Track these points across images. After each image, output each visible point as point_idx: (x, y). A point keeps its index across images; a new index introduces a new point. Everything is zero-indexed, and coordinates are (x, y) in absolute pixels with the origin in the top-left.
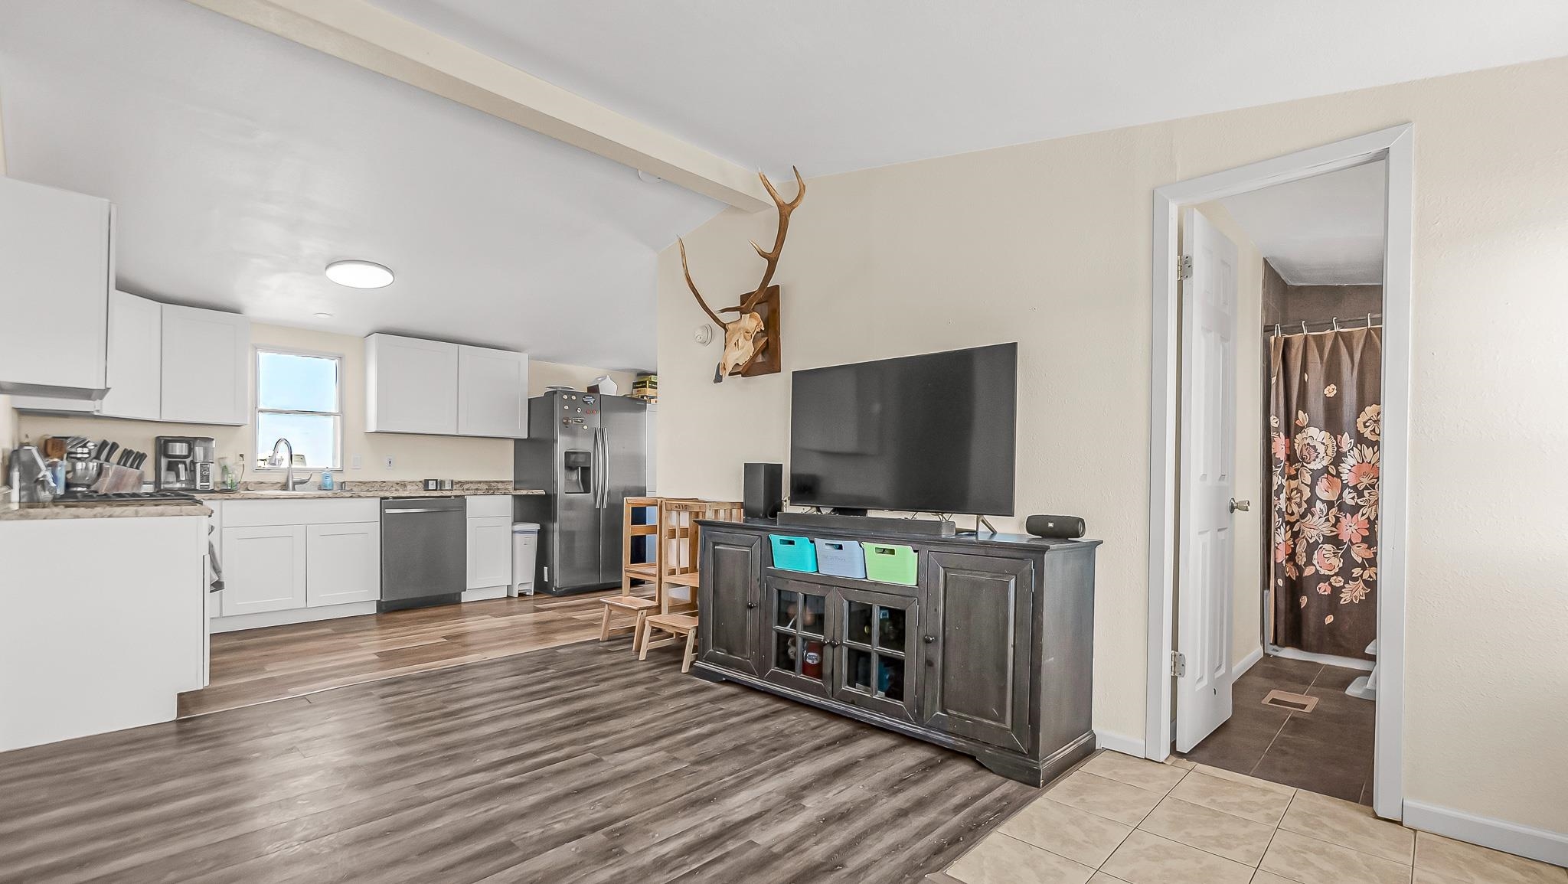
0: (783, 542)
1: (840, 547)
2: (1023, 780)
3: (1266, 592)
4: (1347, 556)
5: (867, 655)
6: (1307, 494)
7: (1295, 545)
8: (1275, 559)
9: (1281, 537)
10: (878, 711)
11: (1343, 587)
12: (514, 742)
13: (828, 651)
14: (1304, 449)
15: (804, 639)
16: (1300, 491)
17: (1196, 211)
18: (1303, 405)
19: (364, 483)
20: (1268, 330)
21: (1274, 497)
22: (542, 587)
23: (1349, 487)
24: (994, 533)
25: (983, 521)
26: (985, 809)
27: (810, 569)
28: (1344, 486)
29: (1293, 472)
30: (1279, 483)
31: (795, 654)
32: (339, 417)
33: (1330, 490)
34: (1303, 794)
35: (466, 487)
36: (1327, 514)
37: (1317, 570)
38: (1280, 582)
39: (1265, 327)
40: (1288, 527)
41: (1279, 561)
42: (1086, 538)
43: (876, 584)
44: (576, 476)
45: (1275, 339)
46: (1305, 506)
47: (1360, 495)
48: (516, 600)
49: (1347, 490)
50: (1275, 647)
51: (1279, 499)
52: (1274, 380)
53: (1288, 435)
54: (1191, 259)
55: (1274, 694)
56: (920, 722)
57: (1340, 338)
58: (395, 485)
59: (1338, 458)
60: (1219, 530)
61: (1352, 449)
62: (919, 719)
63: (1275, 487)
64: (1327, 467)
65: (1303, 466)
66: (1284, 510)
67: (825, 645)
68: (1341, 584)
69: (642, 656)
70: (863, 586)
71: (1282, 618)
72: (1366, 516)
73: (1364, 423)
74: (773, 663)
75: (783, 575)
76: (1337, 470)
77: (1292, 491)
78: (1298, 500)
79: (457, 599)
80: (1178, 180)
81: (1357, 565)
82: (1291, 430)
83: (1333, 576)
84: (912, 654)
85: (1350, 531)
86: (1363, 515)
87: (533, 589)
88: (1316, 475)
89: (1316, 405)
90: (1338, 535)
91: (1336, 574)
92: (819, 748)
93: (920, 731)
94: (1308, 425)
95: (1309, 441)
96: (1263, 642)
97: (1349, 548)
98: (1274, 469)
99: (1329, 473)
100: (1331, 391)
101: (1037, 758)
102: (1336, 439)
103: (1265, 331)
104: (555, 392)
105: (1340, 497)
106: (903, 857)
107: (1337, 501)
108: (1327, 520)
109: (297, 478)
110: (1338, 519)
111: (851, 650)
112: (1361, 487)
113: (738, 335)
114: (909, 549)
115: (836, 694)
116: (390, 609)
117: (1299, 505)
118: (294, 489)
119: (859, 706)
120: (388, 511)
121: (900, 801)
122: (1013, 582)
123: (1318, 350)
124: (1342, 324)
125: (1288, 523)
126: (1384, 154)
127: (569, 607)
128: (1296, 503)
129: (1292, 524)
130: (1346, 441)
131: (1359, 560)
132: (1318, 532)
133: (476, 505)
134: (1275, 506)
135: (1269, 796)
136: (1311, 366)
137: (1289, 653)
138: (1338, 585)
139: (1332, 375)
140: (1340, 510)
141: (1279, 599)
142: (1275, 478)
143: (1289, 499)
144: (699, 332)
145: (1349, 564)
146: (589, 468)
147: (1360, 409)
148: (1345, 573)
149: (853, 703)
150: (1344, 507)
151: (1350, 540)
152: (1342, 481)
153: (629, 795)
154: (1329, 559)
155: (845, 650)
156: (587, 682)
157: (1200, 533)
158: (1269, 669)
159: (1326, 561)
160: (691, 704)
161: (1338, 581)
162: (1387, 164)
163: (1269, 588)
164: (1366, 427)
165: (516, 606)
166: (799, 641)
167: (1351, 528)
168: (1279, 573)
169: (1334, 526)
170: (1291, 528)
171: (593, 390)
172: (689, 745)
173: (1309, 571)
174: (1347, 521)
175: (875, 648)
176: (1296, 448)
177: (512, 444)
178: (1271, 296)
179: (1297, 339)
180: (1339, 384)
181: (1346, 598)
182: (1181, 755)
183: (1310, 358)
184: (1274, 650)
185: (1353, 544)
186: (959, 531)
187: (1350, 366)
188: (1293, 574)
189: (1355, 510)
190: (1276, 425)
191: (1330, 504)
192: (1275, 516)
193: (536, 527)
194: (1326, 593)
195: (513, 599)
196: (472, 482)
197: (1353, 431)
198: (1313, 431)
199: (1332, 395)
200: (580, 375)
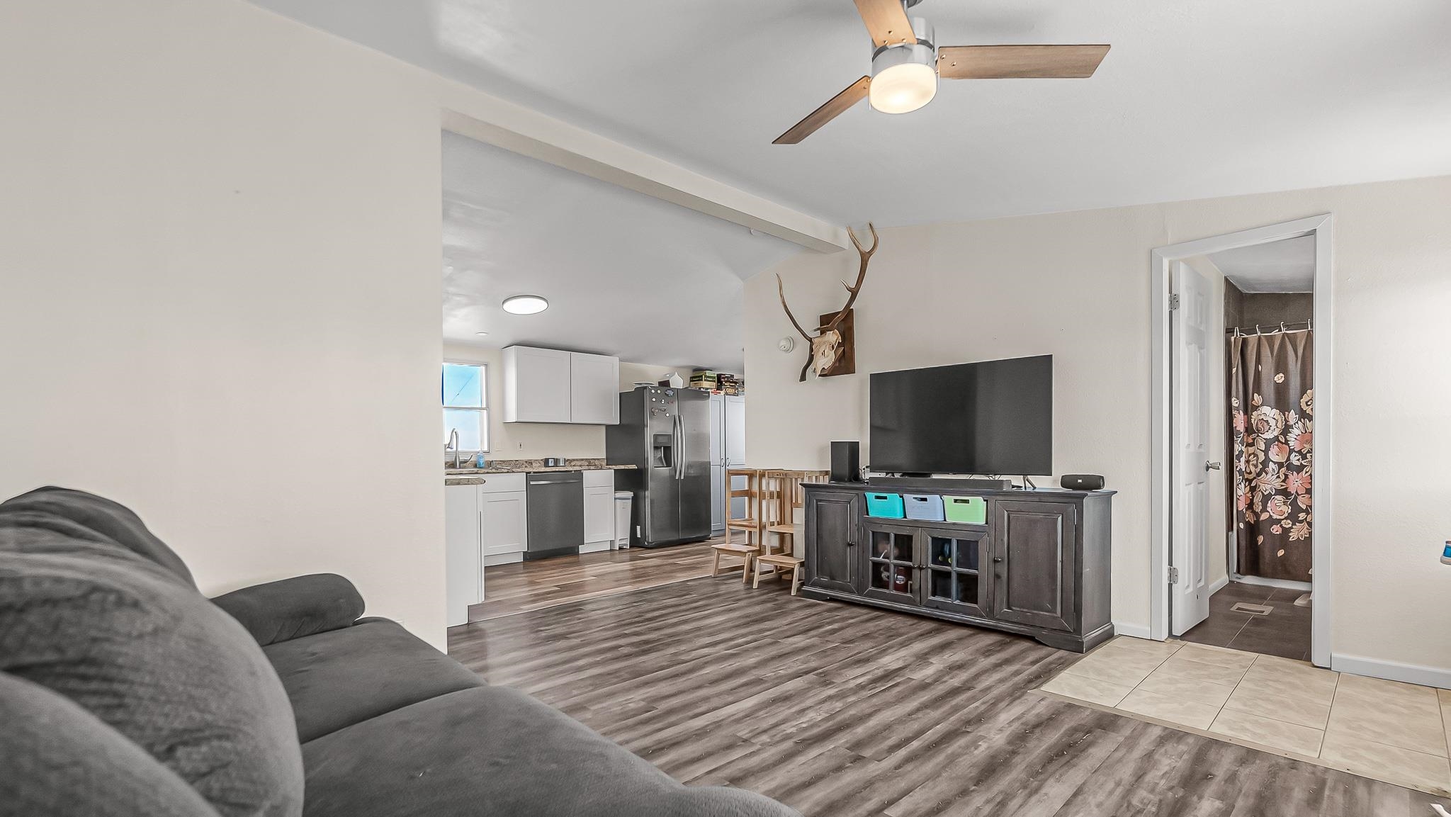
0: (877, 497)
1: (925, 500)
2: (1071, 649)
3: (1230, 533)
4: (1294, 504)
5: (948, 575)
6: (1262, 457)
7: (1253, 496)
8: (1237, 508)
9: (1241, 490)
10: (958, 612)
11: (1291, 528)
12: (711, 633)
13: (916, 573)
14: (1259, 423)
15: (895, 566)
16: (1255, 455)
17: (1181, 263)
18: (1258, 389)
19: (504, 462)
20: (1229, 331)
21: (1235, 461)
22: (636, 543)
23: (1295, 452)
24: (1035, 488)
25: (1027, 480)
26: (1051, 663)
27: (899, 516)
28: (1291, 451)
29: (1251, 441)
30: (1240, 449)
31: (888, 577)
32: (485, 411)
33: (1280, 454)
34: (1263, 656)
35: (573, 464)
36: (1278, 472)
37: (1270, 516)
38: (1242, 525)
39: (1226, 329)
40: (1247, 483)
41: (1240, 509)
42: (1106, 489)
43: (954, 524)
44: (661, 454)
45: (1235, 338)
46: (1260, 466)
47: (1304, 457)
48: (617, 552)
49: (1294, 454)
50: (1239, 576)
51: (1240, 462)
52: (1234, 370)
53: (1246, 412)
54: (1179, 296)
55: (1239, 605)
56: (993, 618)
57: (1287, 339)
58: (524, 463)
59: (1286, 430)
60: (1199, 483)
61: (1297, 423)
62: (990, 613)
63: (1236, 453)
64: (1277, 437)
65: (1258, 436)
66: (1244, 470)
67: (914, 568)
68: (1290, 526)
69: (755, 585)
70: (944, 525)
71: (1243, 552)
72: (1309, 473)
73: (1307, 403)
74: (870, 584)
75: (874, 521)
76: (1286, 439)
77: (1250, 456)
78: (1255, 462)
79: (576, 550)
80: (1169, 243)
81: (1303, 511)
82: (1248, 408)
83: (1283, 520)
84: (983, 571)
85: (1296, 485)
86: (1306, 472)
87: (629, 544)
88: (1269, 443)
89: (1268, 389)
90: (1287, 488)
91: (1286, 518)
92: (921, 635)
93: (992, 623)
94: (1262, 405)
95: (1263, 417)
96: (1228, 572)
97: (1296, 498)
98: (1235, 439)
99: (1279, 441)
100: (1280, 378)
101: (1080, 634)
102: (1284, 415)
103: (1227, 332)
104: (645, 388)
105: (1288, 459)
106: (1009, 684)
107: (1286, 462)
108: (1278, 477)
109: (462, 458)
110: (1286, 476)
111: (934, 571)
112: (1304, 451)
113: (824, 346)
114: (981, 498)
115: (924, 603)
116: (534, 558)
117: (1256, 466)
118: (460, 468)
119: (943, 610)
120: (532, 483)
121: (993, 659)
122: (1060, 518)
123: (1270, 348)
124: (1288, 327)
125: (1247, 480)
126: (1313, 232)
127: (670, 555)
128: (1253, 464)
129: (1250, 481)
130: (1292, 417)
131: (1304, 507)
132: (1270, 486)
133: (590, 477)
134: (1237, 467)
135: (1240, 657)
136: (1264, 359)
137: (1249, 580)
138: (1287, 526)
139: (1281, 366)
140: (1288, 469)
141: (1241, 538)
142: (1236, 447)
143: (1248, 462)
144: (783, 343)
145: (1296, 510)
146: (670, 447)
147: (1303, 392)
148: (1293, 517)
149: (937, 608)
150: (1292, 466)
151: (1296, 492)
152: (1289, 447)
153: (813, 658)
154: (1280, 506)
155: (930, 571)
156: (727, 601)
157: (1186, 485)
158: (1233, 590)
159: (1277, 508)
160: (814, 613)
161: (1287, 524)
162: (1315, 237)
163: (1232, 530)
164: (1308, 405)
165: (618, 556)
166: (892, 567)
167: (1295, 483)
168: (1240, 519)
169: (1284, 481)
170: (1250, 484)
171: (665, 384)
172: (831, 634)
173: (1264, 516)
174: (1293, 477)
175: (954, 569)
176: (1253, 422)
177: (604, 428)
178: (1231, 305)
179: (1252, 338)
180: (1286, 373)
181: (1293, 536)
182: (1176, 637)
183: (1263, 354)
184: (1237, 578)
185: (1298, 495)
186: (1013, 487)
187: (1295, 359)
188: (1250, 518)
189: (1300, 469)
190: (1237, 405)
191: (1280, 465)
192: (1236, 474)
193: (630, 494)
194: (1278, 533)
195: (612, 553)
196: (577, 460)
197: (1298, 410)
198: (1266, 409)
199: (1280, 381)
200: (653, 372)
